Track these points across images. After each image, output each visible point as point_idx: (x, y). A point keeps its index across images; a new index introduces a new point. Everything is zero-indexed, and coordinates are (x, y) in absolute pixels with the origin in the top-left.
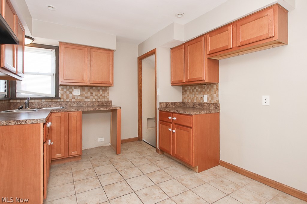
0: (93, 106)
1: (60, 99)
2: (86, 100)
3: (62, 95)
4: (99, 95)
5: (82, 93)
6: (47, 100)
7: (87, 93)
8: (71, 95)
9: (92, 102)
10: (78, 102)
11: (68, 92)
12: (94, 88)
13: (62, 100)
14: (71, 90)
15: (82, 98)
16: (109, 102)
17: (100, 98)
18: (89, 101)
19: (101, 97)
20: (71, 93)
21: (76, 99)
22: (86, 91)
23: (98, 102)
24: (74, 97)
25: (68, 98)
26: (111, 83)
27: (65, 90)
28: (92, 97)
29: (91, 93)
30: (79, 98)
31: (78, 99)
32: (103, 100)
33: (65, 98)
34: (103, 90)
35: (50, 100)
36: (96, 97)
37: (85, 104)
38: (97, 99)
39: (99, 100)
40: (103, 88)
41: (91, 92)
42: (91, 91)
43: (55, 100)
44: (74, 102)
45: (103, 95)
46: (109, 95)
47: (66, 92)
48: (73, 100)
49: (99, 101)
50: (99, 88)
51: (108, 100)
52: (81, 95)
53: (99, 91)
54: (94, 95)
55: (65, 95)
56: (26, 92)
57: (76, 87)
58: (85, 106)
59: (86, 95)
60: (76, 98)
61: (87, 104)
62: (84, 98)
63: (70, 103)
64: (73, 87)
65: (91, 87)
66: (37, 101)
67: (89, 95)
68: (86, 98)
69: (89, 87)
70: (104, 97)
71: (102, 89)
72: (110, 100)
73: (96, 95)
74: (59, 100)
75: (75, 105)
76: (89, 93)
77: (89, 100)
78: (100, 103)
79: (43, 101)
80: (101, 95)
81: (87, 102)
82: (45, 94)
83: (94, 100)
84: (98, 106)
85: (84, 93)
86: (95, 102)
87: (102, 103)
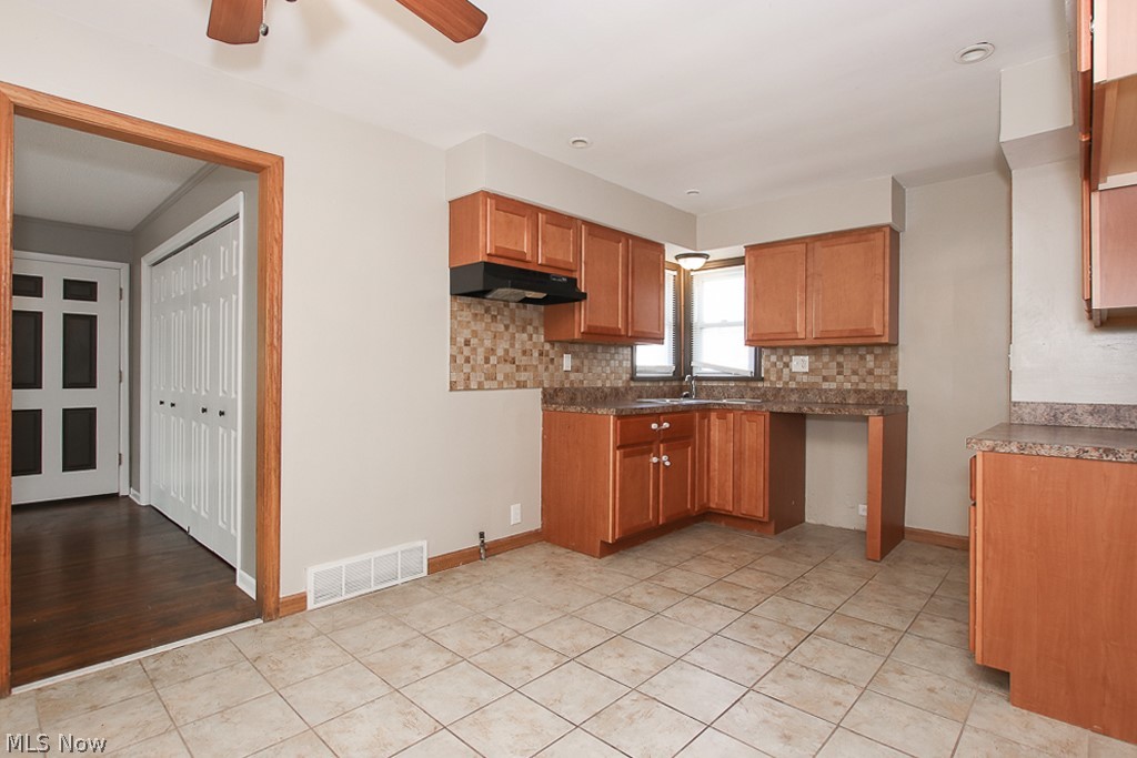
0: (842, 403)
1: (763, 379)
2: (825, 386)
3: (767, 371)
4: (862, 371)
5: (814, 367)
6: (738, 383)
7: (825, 366)
8: (786, 371)
9: (839, 391)
10: (803, 390)
11: (780, 365)
12: (847, 351)
13: (767, 384)
14: (786, 359)
15: (813, 379)
16: (895, 395)
17: (864, 382)
18: (831, 390)
19: (870, 379)
20: (787, 365)
21: (798, 383)
22: (826, 359)
23: (858, 391)
24: (793, 376)
25: (780, 378)
26: (877, 333)
27: (773, 358)
28: (842, 377)
29: (840, 365)
30: (805, 379)
31: (804, 383)
32: (877, 386)
33: (773, 378)
34: (876, 357)
35: (744, 384)
36: (855, 379)
37: (820, 397)
38: (857, 384)
39: (862, 386)
40: (878, 351)
41: (838, 363)
42: (840, 359)
43: (753, 384)
44: (792, 390)
45: (877, 372)
46: (896, 373)
47: (775, 364)
48: (793, 385)
49: (860, 390)
50: (862, 351)
51: (893, 388)
52: (811, 370)
53: (862, 358)
54: (847, 372)
55: (773, 371)
56: (706, 365)
57: (801, 349)
59: (825, 373)
60: (798, 378)
61: (826, 398)
62: (819, 379)
63: (782, 393)
64: (792, 351)
65: (840, 348)
66: (721, 384)
67: (834, 372)
68: (825, 379)
69: (834, 350)
70: (881, 376)
71: (872, 353)
72: (899, 388)
73: (855, 372)
74: (760, 385)
75: (794, 397)
76: (833, 365)
77: (833, 386)
78: (865, 396)
79: (732, 384)
80: (870, 372)
81: (826, 391)
82: (734, 369)
83: (848, 386)
84: (858, 405)
85: (819, 364)
86: (849, 391)
87: (873, 397)
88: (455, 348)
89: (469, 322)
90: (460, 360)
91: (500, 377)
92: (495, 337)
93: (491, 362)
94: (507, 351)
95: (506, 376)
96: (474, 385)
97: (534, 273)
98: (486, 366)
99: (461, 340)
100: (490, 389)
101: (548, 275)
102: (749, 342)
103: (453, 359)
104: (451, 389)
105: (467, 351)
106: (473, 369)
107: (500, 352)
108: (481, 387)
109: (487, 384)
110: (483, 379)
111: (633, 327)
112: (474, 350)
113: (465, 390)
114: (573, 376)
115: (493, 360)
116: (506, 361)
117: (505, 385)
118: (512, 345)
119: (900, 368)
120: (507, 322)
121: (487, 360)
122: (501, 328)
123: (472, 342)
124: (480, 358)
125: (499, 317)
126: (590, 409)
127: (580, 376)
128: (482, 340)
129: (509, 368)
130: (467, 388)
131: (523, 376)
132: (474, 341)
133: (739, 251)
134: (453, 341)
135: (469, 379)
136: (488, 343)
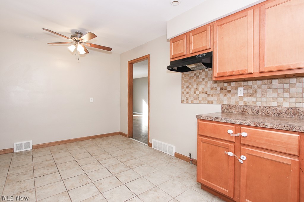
88: (183, 89)
89: (188, 80)
90: (185, 93)
91: (200, 99)
92: (198, 84)
93: (197, 93)
94: (203, 89)
95: (203, 99)
96: (190, 102)
98: (194, 95)
99: (185, 87)
101: (195, 56)
103: (183, 93)
104: (182, 102)
105: (187, 90)
106: (189, 96)
107: (200, 89)
108: (192, 102)
109: (195, 102)
110: (193, 100)
112: (190, 89)
113: (186, 103)
114: (246, 99)
115: (197, 92)
116: (203, 93)
117: (202, 102)
118: (206, 86)
120: (204, 77)
121: (195, 93)
122: (201, 80)
124: (192, 92)
125: (200, 76)
128: (193, 86)
129: (204, 95)
130: (187, 103)
131: (211, 99)
132: (190, 86)
134: (182, 87)
135: (188, 99)
136: (195, 87)
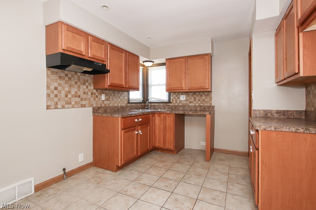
0: (196, 110)
1: (171, 103)
2: (190, 104)
3: (172, 100)
4: (201, 100)
5: (187, 99)
6: (163, 104)
7: (191, 98)
8: (178, 100)
9: (195, 106)
10: (184, 106)
11: (176, 98)
12: (197, 93)
13: (172, 104)
14: (178, 96)
15: (187, 102)
16: (211, 107)
17: (202, 103)
18: (192, 106)
19: (204, 102)
20: (179, 98)
21: (182, 104)
22: (191, 96)
23: (200, 106)
24: (180, 102)
25: (176, 102)
27: (174, 96)
28: (196, 102)
29: (195, 98)
30: (184, 102)
31: (184, 104)
32: (206, 105)
33: (174, 102)
34: (205, 96)
35: (165, 104)
36: (199, 102)
37: (189, 108)
38: (200, 104)
39: (202, 105)
40: (206, 93)
41: (194, 98)
42: (195, 96)
43: (168, 104)
44: (180, 106)
45: (206, 100)
46: (211, 100)
47: (175, 98)
48: (180, 104)
49: (201, 106)
50: (201, 93)
51: (211, 105)
52: (186, 100)
53: (201, 96)
54: (197, 100)
55: (174, 100)
56: (153, 98)
57: (183, 93)
58: (189, 109)
59: (190, 100)
60: (182, 102)
61: (191, 108)
62: (188, 102)
63: (177, 107)
64: (180, 93)
65: (195, 93)
66: (158, 104)
67: (193, 100)
68: (190, 102)
69: (193, 93)
71: (204, 94)
72: (212, 105)
73: (199, 100)
74: (170, 104)
75: (181, 108)
76: (193, 98)
77: (193, 104)
78: (202, 108)
79: (161, 104)
80: (204, 100)
81: (191, 106)
82: (162, 99)
83: (197, 104)
84: (200, 110)
85: (189, 98)
86: (197, 106)
87: (205, 108)
88: (49, 91)
89: (57, 80)
90: (52, 96)
91: (73, 103)
92: (70, 86)
93: (69, 97)
94: (76, 92)
95: (76, 103)
96: (59, 106)
97: (87, 60)
98: (66, 98)
99: (52, 87)
100: (68, 108)
101: (93, 62)
102: (167, 90)
103: (48, 95)
104: (47, 109)
105: (56, 92)
106: (59, 100)
107: (73, 93)
108: (63, 107)
109: (66, 106)
110: (64, 104)
111: (128, 84)
112: (60, 92)
113: (55, 109)
114: (105, 102)
115: (70, 96)
116: (76, 96)
117: (76, 106)
118: (79, 90)
119: (212, 99)
120: (76, 80)
121: (66, 96)
122: (73, 83)
123: (58, 88)
124: (63, 95)
125: (72, 78)
126: (111, 115)
127: (109, 102)
128: (64, 88)
129: (77, 99)
130: (56, 108)
131: (84, 102)
132: (59, 88)
133: (163, 61)
134: (48, 87)
135: (57, 104)
136: (67, 89)
